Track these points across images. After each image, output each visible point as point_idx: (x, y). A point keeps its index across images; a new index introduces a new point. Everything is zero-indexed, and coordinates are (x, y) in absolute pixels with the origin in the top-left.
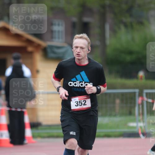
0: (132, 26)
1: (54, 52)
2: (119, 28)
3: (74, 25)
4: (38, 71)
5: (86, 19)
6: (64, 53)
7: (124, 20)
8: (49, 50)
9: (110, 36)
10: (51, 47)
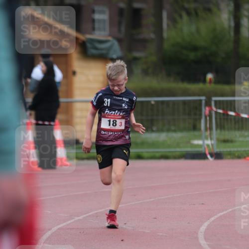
0: (197, 14)
1: (96, 49)
2: (181, 16)
3: (121, 12)
4: (74, 73)
5: (137, 5)
6: (109, 49)
7: (186, 5)
8: (88, 45)
9: (168, 25)
10: (92, 41)
